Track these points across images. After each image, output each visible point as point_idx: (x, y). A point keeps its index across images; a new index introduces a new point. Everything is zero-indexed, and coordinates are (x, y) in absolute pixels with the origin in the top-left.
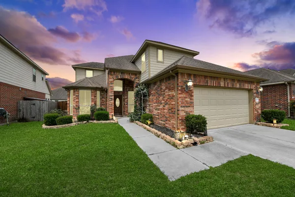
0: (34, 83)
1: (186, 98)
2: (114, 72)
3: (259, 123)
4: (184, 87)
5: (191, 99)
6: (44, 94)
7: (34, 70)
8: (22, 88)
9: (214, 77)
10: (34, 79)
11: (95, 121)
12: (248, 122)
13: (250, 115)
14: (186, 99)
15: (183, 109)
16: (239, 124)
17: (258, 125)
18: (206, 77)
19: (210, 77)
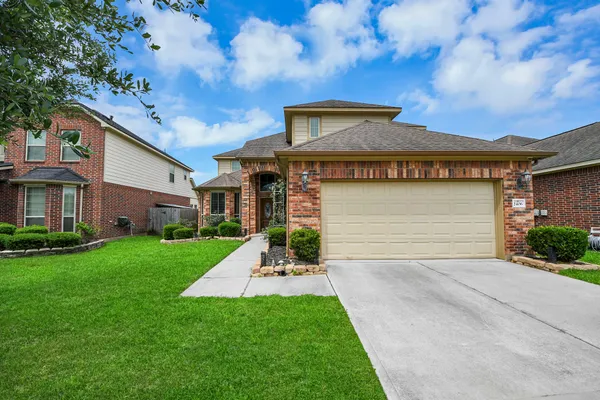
0: (171, 184)
1: (304, 202)
2: (250, 163)
3: (516, 258)
4: (300, 183)
5: (313, 204)
6: (188, 199)
7: (172, 167)
8: (154, 192)
9: (371, 163)
10: (172, 178)
11: (221, 238)
12: (494, 254)
13: (497, 238)
14: (305, 204)
15: (297, 219)
16: (458, 256)
17: (515, 262)
18: (348, 164)
19: (358, 162)
